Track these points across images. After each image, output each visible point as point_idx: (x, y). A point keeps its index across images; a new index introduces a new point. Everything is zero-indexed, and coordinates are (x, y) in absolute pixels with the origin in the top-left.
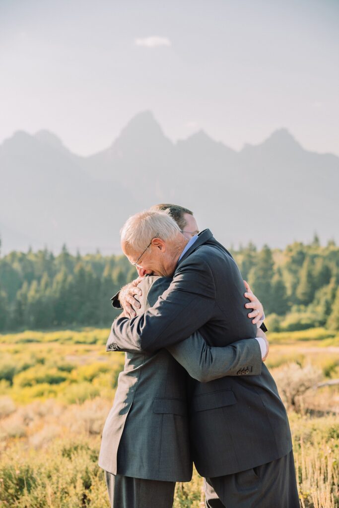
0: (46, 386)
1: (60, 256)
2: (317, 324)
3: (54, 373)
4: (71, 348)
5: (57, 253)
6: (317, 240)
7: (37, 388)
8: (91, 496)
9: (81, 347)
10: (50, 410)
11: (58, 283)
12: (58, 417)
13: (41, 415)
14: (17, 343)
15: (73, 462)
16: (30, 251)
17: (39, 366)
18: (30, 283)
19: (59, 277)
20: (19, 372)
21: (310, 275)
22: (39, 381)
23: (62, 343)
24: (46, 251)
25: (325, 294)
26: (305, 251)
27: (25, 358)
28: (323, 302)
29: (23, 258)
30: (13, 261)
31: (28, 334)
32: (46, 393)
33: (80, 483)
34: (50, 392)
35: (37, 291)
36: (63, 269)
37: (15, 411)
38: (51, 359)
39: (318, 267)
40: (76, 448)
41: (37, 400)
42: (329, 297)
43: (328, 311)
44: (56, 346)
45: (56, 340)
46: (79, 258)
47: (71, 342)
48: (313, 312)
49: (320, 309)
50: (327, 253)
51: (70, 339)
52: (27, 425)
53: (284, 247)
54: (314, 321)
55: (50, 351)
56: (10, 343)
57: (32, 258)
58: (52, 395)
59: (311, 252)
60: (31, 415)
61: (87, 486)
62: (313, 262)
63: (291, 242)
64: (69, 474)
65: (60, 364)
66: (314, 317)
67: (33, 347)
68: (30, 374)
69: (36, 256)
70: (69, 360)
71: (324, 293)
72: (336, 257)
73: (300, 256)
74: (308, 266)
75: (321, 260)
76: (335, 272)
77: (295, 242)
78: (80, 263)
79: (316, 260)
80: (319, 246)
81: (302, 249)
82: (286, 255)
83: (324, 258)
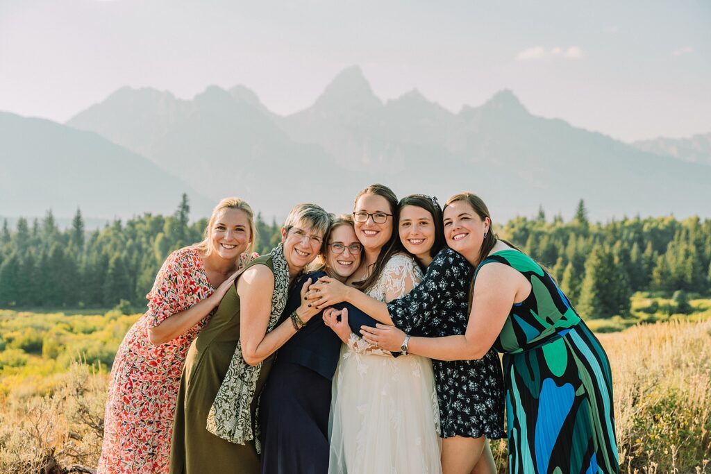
6: (542, 215)
26: (528, 227)
39: (544, 244)
46: (275, 228)
50: (553, 230)
53: (505, 222)
59: (536, 229)
62: (537, 241)
63: (513, 218)
72: (563, 234)
73: (523, 233)
74: (532, 244)
75: (546, 238)
76: (561, 251)
77: (518, 218)
78: (277, 234)
79: (540, 237)
80: (544, 222)
81: (526, 225)
82: (507, 231)
83: (550, 236)
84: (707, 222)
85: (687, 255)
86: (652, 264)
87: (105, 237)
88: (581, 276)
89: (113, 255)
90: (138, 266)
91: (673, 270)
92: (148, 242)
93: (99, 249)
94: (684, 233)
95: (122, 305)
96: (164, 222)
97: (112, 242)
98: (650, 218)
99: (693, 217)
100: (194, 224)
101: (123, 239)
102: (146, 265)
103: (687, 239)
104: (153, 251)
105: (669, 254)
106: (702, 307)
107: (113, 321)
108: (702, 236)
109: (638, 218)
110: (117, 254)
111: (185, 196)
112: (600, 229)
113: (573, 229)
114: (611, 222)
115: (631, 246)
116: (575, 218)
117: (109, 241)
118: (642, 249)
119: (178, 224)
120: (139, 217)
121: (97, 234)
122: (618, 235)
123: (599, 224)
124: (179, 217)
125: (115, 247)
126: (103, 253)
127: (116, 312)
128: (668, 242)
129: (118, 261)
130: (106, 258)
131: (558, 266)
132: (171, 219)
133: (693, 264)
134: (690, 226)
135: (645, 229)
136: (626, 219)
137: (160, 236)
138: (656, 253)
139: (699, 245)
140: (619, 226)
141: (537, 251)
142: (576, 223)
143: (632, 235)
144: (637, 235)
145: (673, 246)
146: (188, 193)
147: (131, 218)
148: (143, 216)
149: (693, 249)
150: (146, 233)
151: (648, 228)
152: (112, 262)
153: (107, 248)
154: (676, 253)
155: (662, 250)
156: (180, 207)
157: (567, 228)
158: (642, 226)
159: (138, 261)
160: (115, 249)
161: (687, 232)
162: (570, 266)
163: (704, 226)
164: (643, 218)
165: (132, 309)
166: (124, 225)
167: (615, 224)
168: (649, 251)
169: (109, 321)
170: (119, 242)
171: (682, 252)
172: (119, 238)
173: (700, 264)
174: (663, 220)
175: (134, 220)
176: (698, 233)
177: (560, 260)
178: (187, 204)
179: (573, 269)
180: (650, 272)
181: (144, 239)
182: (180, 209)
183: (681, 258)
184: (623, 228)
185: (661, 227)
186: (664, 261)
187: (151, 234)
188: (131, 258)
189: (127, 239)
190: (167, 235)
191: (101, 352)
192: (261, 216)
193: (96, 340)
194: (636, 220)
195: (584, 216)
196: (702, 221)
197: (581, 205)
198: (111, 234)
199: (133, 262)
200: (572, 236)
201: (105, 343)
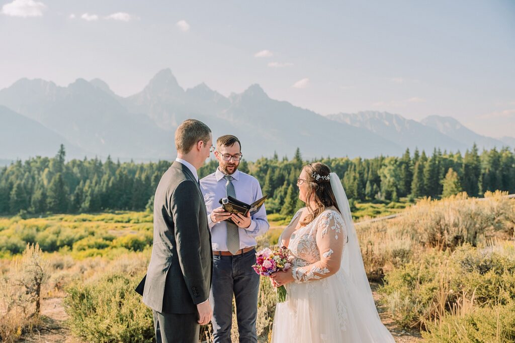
0: (95, 250)
1: (106, 164)
2: (274, 211)
3: (101, 241)
4: (113, 225)
5: (104, 161)
6: (276, 157)
7: (89, 251)
8: (124, 302)
9: (120, 225)
10: (98, 264)
11: (104, 182)
12: (103, 268)
13: (92, 267)
14: (75, 221)
15: (114, 284)
16: (85, 159)
17: (91, 236)
18: (85, 182)
19: (105, 177)
20: (77, 241)
21: (271, 179)
22: (89, 247)
23: (106, 222)
24: (96, 160)
25: (281, 191)
26: (268, 163)
27: (82, 232)
28: (278, 197)
29: (80, 165)
30: (73, 167)
31: (83, 216)
32: (95, 255)
33: (118, 295)
34: (98, 254)
35: (90, 187)
36: (108, 172)
37: (75, 264)
38: (99, 232)
39: (277, 173)
40: (116, 277)
41: (89, 258)
42: (283, 193)
43: (282, 203)
44: (103, 223)
45: (103, 220)
46: (119, 165)
47: (113, 221)
48: (272, 203)
49: (277, 201)
50: (282, 165)
51: (112, 219)
52: (83, 273)
53: (255, 161)
54: (273, 209)
55: (98, 227)
56: (70, 221)
57: (86, 164)
58: (99, 256)
59: (273, 165)
60: (85, 267)
61: (122, 296)
62: (273, 171)
63: (260, 158)
64: (111, 291)
65: (105, 235)
66: (273, 206)
67: (86, 224)
68: (84, 242)
69: (89, 163)
70: (111, 233)
71: (279, 192)
72: (287, 168)
73: (265, 167)
74: (270, 174)
75: (278, 170)
76: (287, 178)
77: (263, 158)
78: (120, 169)
79: (275, 169)
80: (277, 161)
81: (267, 162)
82: (256, 166)
83: (280, 169)
84: (365, 160)
85: (355, 179)
87: (11, 171)
88: (297, 192)
89: (16, 182)
90: (32, 189)
91: (347, 187)
92: (39, 174)
93: (7, 179)
94: (353, 167)
95: (21, 213)
96: (49, 161)
97: (15, 174)
98: (335, 158)
99: (358, 158)
100: (68, 163)
101: (23, 172)
102: (37, 188)
103: (355, 170)
104: (42, 179)
105: (345, 179)
106: (362, 208)
107: (15, 223)
108: (363, 168)
109: (329, 158)
110: (18, 182)
111: (62, 146)
113: (294, 165)
116: (295, 158)
117: (13, 173)
119: (58, 162)
120: (33, 158)
121: (5, 169)
124: (59, 159)
125: (17, 177)
126: (9, 181)
127: (17, 218)
128: (344, 173)
129: (19, 187)
130: (11, 184)
131: (284, 186)
132: (54, 160)
133: (358, 184)
134: (357, 163)
136: (322, 159)
137: (46, 170)
139: (361, 174)
141: (273, 177)
142: (295, 161)
145: (347, 174)
146: (64, 144)
147: (28, 159)
148: (35, 158)
149: (358, 176)
150: (38, 168)
151: (334, 164)
152: (15, 186)
153: (12, 178)
154: (349, 178)
156: (59, 152)
157: (290, 164)
158: (331, 164)
159: (32, 186)
160: (17, 179)
161: (355, 166)
162: (291, 186)
163: (363, 163)
164: (332, 158)
165: (28, 216)
166: (23, 163)
169: (13, 224)
170: (20, 174)
171: (352, 178)
172: (20, 171)
173: (361, 184)
174: (342, 160)
175: (29, 160)
176: (361, 166)
177: (286, 183)
178: (64, 150)
179: (293, 188)
181: (36, 172)
182: (59, 154)
183: (352, 181)
185: (341, 164)
187: (40, 170)
188: (28, 184)
189: (25, 172)
190: (51, 170)
191: (7, 243)
192: (111, 157)
193: (3, 235)
194: (328, 160)
195: (300, 157)
196: (363, 160)
197: (298, 151)
198: (15, 169)
199: (29, 186)
200: (293, 169)
201: (9, 237)
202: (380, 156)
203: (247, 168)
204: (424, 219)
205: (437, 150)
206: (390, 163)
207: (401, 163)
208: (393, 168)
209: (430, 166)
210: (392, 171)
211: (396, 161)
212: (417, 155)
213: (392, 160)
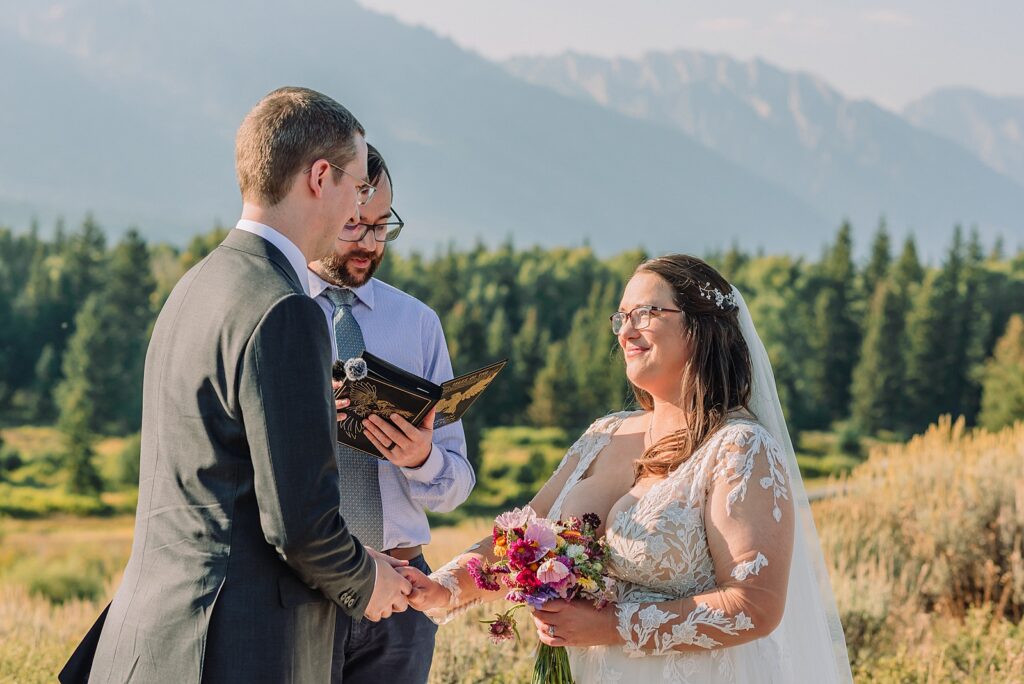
86: (535, 362)
91: (582, 379)
98: (538, 249)
105: (576, 339)
109: (509, 248)
112: (418, 269)
114: (444, 254)
115: (490, 317)
118: (515, 324)
122: (460, 287)
123: (416, 257)
128: (571, 313)
135: (525, 277)
136: (481, 249)
138: (546, 335)
140: (463, 265)
143: (491, 292)
144: (505, 291)
145: (585, 321)
151: (532, 272)
155: (560, 332)
158: (517, 271)
164: (521, 246)
167: (453, 260)
168: (529, 328)
174: (565, 255)
180: (529, 381)
184: (473, 270)
185: (561, 274)
186: (563, 357)
194: (503, 253)
202: (726, 249)
203: (147, 271)
204: (936, 507)
205: (966, 237)
206: (767, 281)
207: (816, 285)
208: (777, 302)
209: (934, 303)
210: (774, 317)
211: (794, 274)
212: (881, 253)
213: (776, 270)
